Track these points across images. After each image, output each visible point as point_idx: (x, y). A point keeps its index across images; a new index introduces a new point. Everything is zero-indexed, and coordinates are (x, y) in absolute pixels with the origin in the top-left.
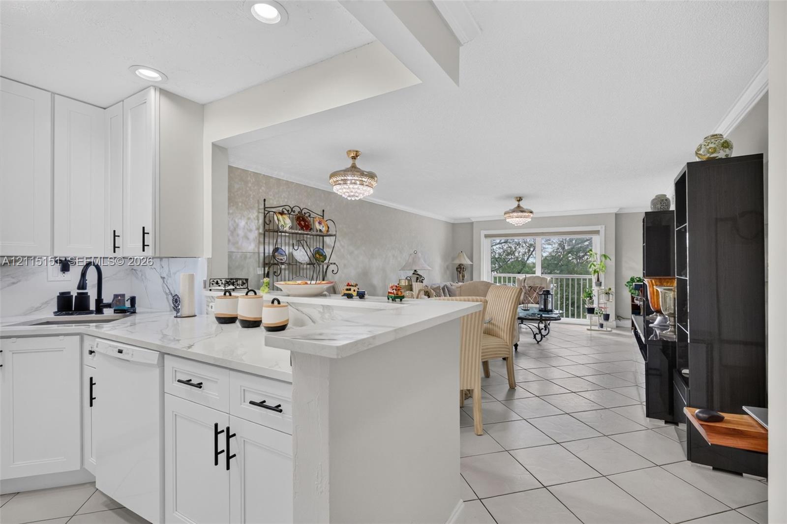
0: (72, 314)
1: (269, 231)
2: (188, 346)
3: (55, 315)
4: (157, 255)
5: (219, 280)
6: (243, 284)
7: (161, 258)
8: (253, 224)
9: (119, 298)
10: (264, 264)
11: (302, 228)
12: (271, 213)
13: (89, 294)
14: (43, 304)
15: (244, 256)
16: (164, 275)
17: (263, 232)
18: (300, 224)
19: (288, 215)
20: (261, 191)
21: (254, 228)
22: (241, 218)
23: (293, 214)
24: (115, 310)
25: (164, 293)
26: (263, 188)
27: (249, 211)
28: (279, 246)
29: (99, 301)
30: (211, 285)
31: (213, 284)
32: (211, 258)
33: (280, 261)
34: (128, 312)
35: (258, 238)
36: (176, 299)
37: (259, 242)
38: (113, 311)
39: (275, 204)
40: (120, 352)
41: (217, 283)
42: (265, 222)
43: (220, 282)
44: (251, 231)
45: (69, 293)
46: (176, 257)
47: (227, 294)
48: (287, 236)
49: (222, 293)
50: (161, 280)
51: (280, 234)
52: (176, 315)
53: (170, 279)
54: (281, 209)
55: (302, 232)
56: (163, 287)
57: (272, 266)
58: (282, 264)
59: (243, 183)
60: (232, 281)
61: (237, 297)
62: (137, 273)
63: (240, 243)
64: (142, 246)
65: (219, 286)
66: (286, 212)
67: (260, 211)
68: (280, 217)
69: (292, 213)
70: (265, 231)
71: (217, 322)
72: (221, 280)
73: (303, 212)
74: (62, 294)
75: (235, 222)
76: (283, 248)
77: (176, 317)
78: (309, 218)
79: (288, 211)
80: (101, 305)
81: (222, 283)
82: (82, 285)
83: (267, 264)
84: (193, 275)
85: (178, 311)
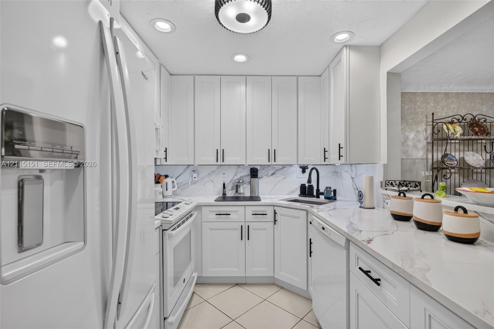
0: (306, 197)
1: (438, 139)
2: (368, 239)
3: (299, 196)
4: (348, 163)
5: (393, 182)
6: (417, 186)
7: (351, 165)
8: (421, 136)
9: (328, 189)
10: (433, 168)
11: (476, 134)
12: (439, 124)
13: (313, 186)
14: (295, 189)
15: (414, 161)
16: (353, 176)
17: (431, 141)
18: (473, 130)
19: (459, 124)
20: (429, 107)
21: (423, 138)
22: (410, 132)
23: (465, 122)
24: (325, 197)
25: (353, 189)
26: (431, 104)
27: (418, 126)
28: (448, 152)
29: (318, 190)
30: (387, 185)
31: (388, 185)
32: (387, 164)
33: (450, 166)
34: (332, 199)
35: (426, 147)
36: (361, 194)
37: (428, 150)
38: (324, 198)
39: (444, 115)
40: (323, 228)
41: (392, 184)
42: (433, 132)
43: (394, 183)
44: (419, 141)
45: (305, 184)
46: (360, 164)
47: (402, 195)
48: (457, 143)
49: (397, 193)
50: (351, 180)
51: (449, 141)
52: (360, 205)
53: (357, 179)
54: (450, 119)
55: (477, 137)
56: (353, 184)
57: (441, 170)
58: (453, 168)
59: (412, 104)
60: (405, 183)
61: (411, 198)
62: (338, 174)
63: (410, 151)
64: (339, 157)
65: (394, 186)
66: (455, 121)
67: (428, 124)
68: (450, 126)
69: (463, 121)
70: (433, 140)
71: (393, 219)
72: (395, 182)
73: (477, 119)
74: (302, 185)
75: (405, 135)
76: (453, 154)
77: (360, 207)
78: (485, 123)
79: (458, 120)
80: (319, 193)
81: (396, 184)
82: (309, 181)
83: (435, 168)
84: (373, 176)
85: (361, 203)
